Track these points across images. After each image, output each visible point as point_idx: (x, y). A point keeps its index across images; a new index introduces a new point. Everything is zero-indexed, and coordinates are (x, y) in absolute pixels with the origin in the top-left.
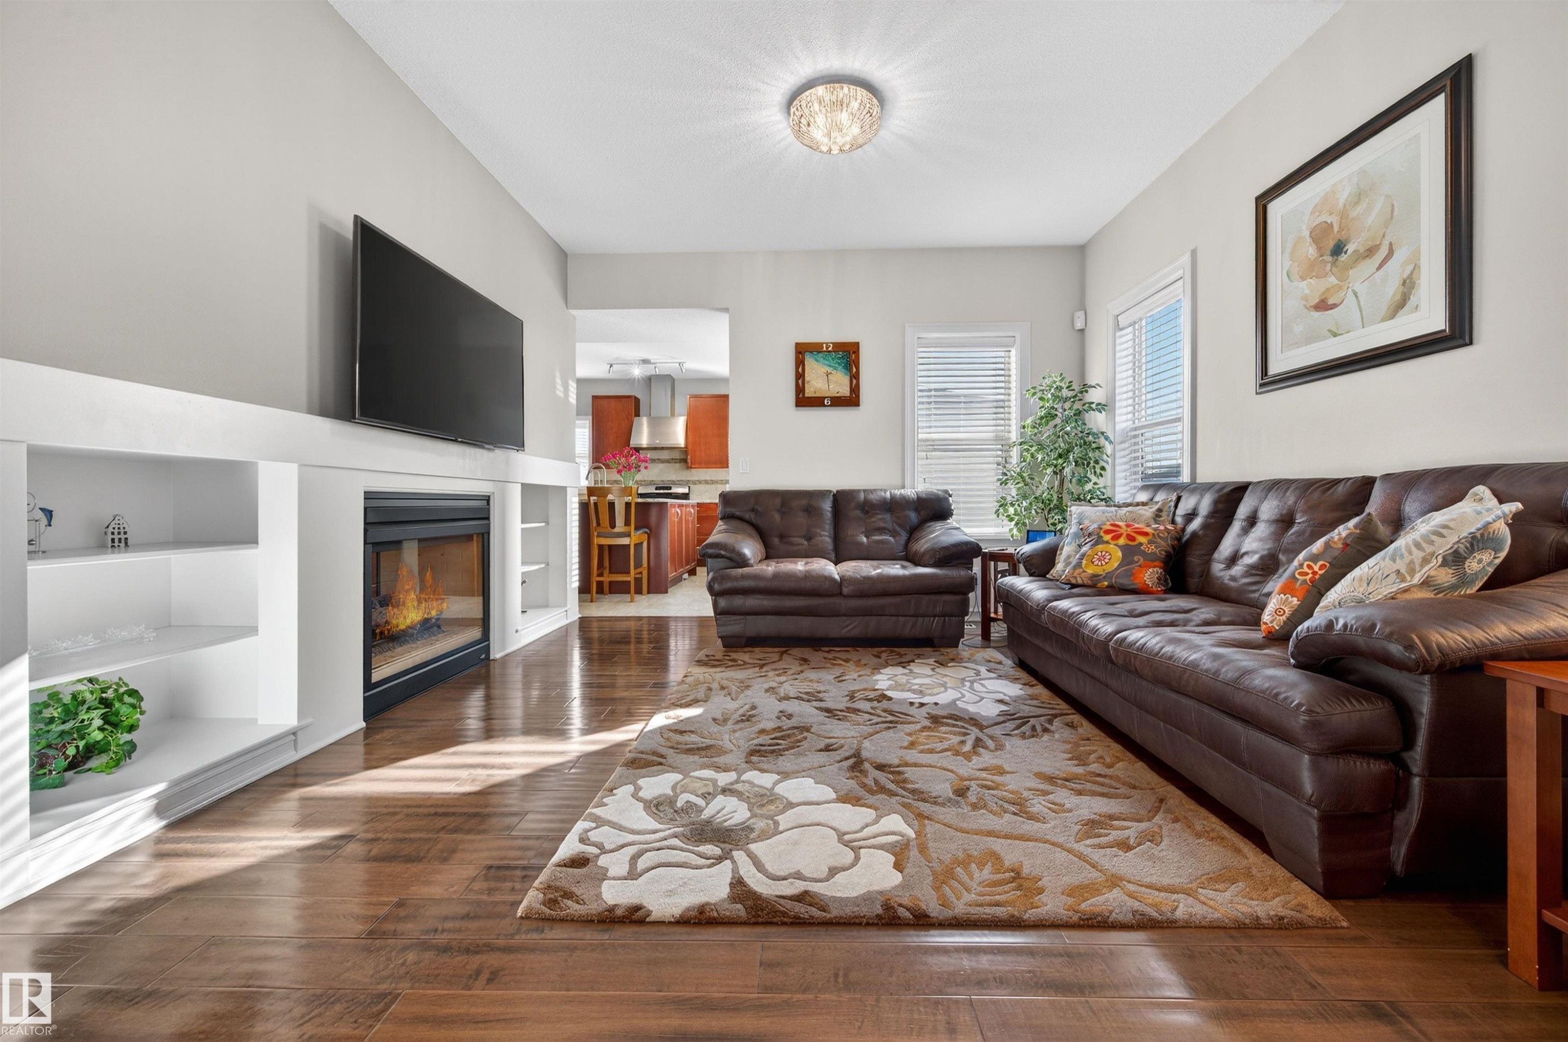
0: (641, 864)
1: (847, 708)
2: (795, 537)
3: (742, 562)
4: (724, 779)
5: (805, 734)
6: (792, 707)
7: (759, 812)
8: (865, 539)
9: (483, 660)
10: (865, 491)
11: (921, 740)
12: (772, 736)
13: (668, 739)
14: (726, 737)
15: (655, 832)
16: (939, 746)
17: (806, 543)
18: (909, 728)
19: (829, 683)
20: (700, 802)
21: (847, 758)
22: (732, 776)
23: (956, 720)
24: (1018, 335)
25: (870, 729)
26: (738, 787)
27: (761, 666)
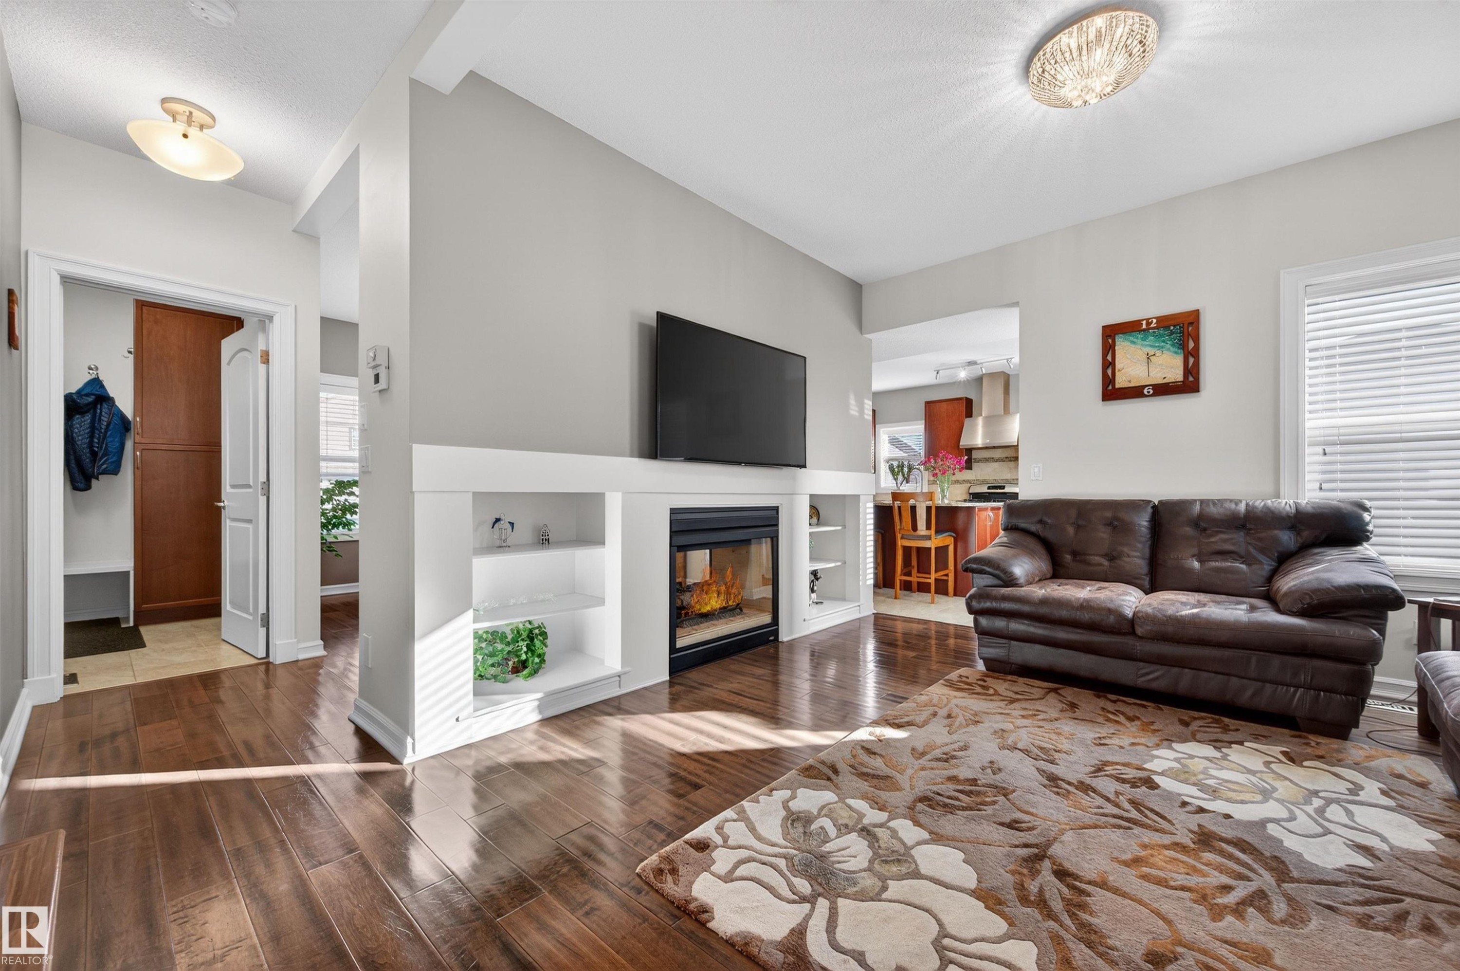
0: (741, 871)
1: (1082, 783)
2: (1094, 555)
3: (1010, 581)
4: (873, 816)
5: (1001, 798)
6: (1012, 761)
7: (876, 866)
8: (1196, 564)
9: (772, 641)
10: (1202, 502)
11: (1158, 860)
12: (960, 787)
13: (854, 756)
14: (910, 772)
15: (774, 845)
16: (1180, 879)
17: (1106, 563)
18: (1149, 837)
19: (1082, 742)
20: (832, 831)
21: (1026, 846)
22: (883, 816)
23: (1243, 851)
25: (1088, 819)
26: (880, 832)
27: (1012, 701)
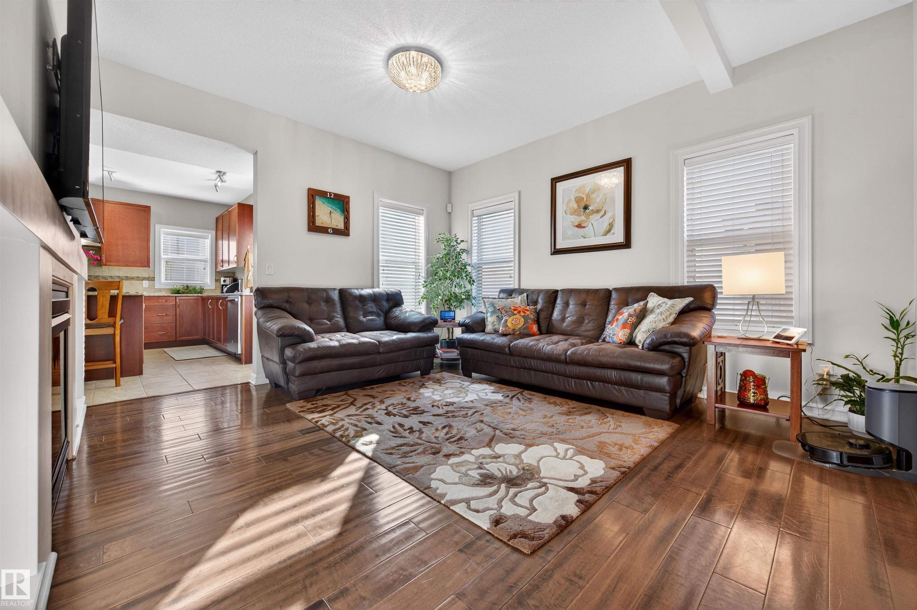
2: (321, 319)
8: (363, 319)
10: (356, 289)
24: (425, 210)
